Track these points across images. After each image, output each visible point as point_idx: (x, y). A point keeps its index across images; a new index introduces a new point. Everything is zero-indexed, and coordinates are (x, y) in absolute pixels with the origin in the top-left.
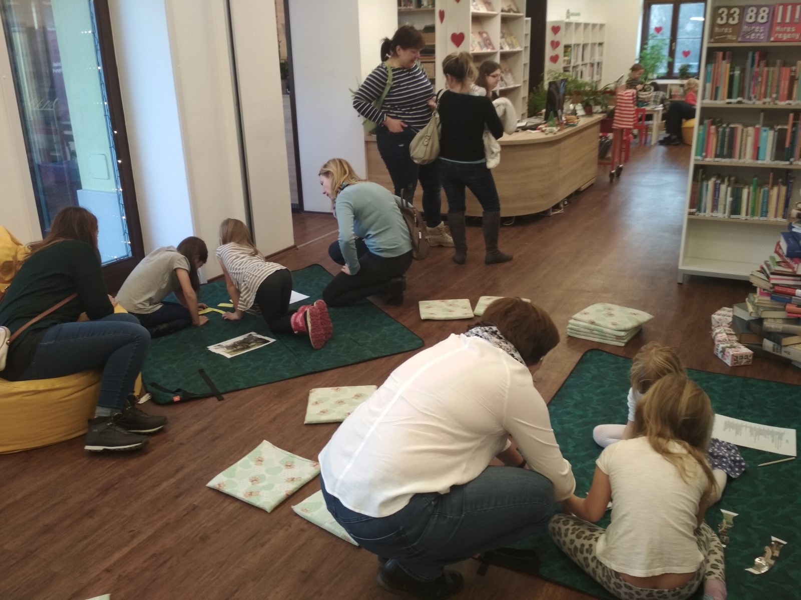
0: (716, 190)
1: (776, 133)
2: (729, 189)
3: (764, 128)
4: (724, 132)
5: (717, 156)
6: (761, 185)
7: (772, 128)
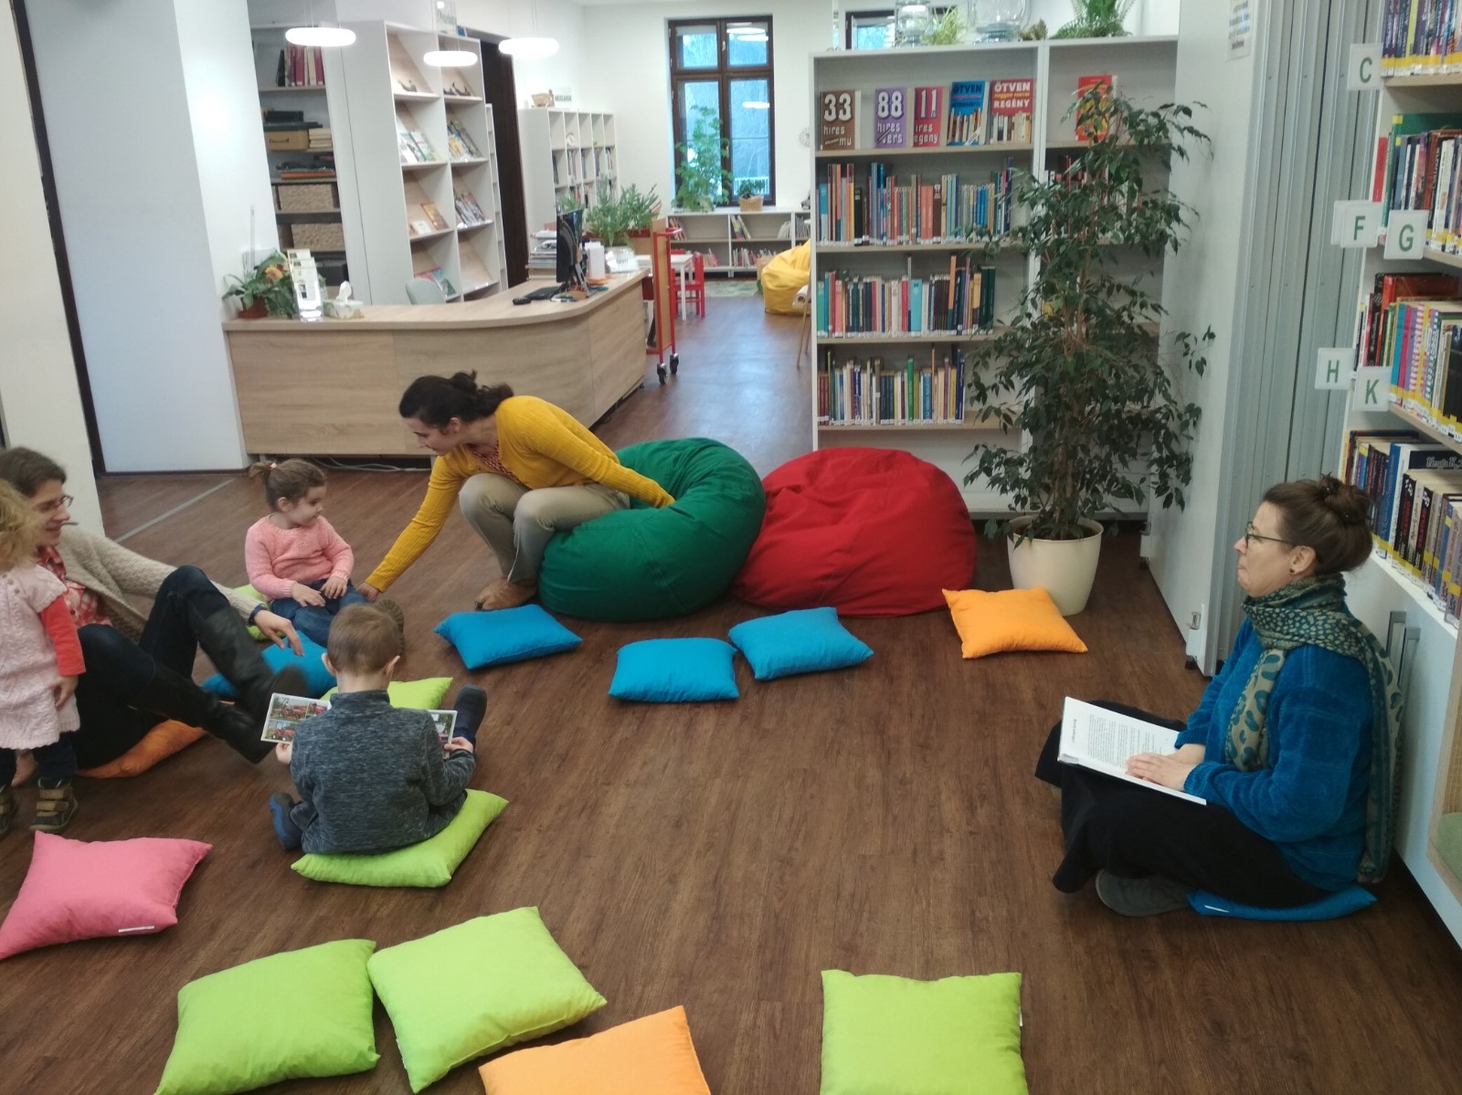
0: (855, 382)
1: (933, 288)
2: (874, 379)
3: (914, 282)
4: (856, 291)
5: (848, 329)
6: (919, 370)
7: (926, 279)
